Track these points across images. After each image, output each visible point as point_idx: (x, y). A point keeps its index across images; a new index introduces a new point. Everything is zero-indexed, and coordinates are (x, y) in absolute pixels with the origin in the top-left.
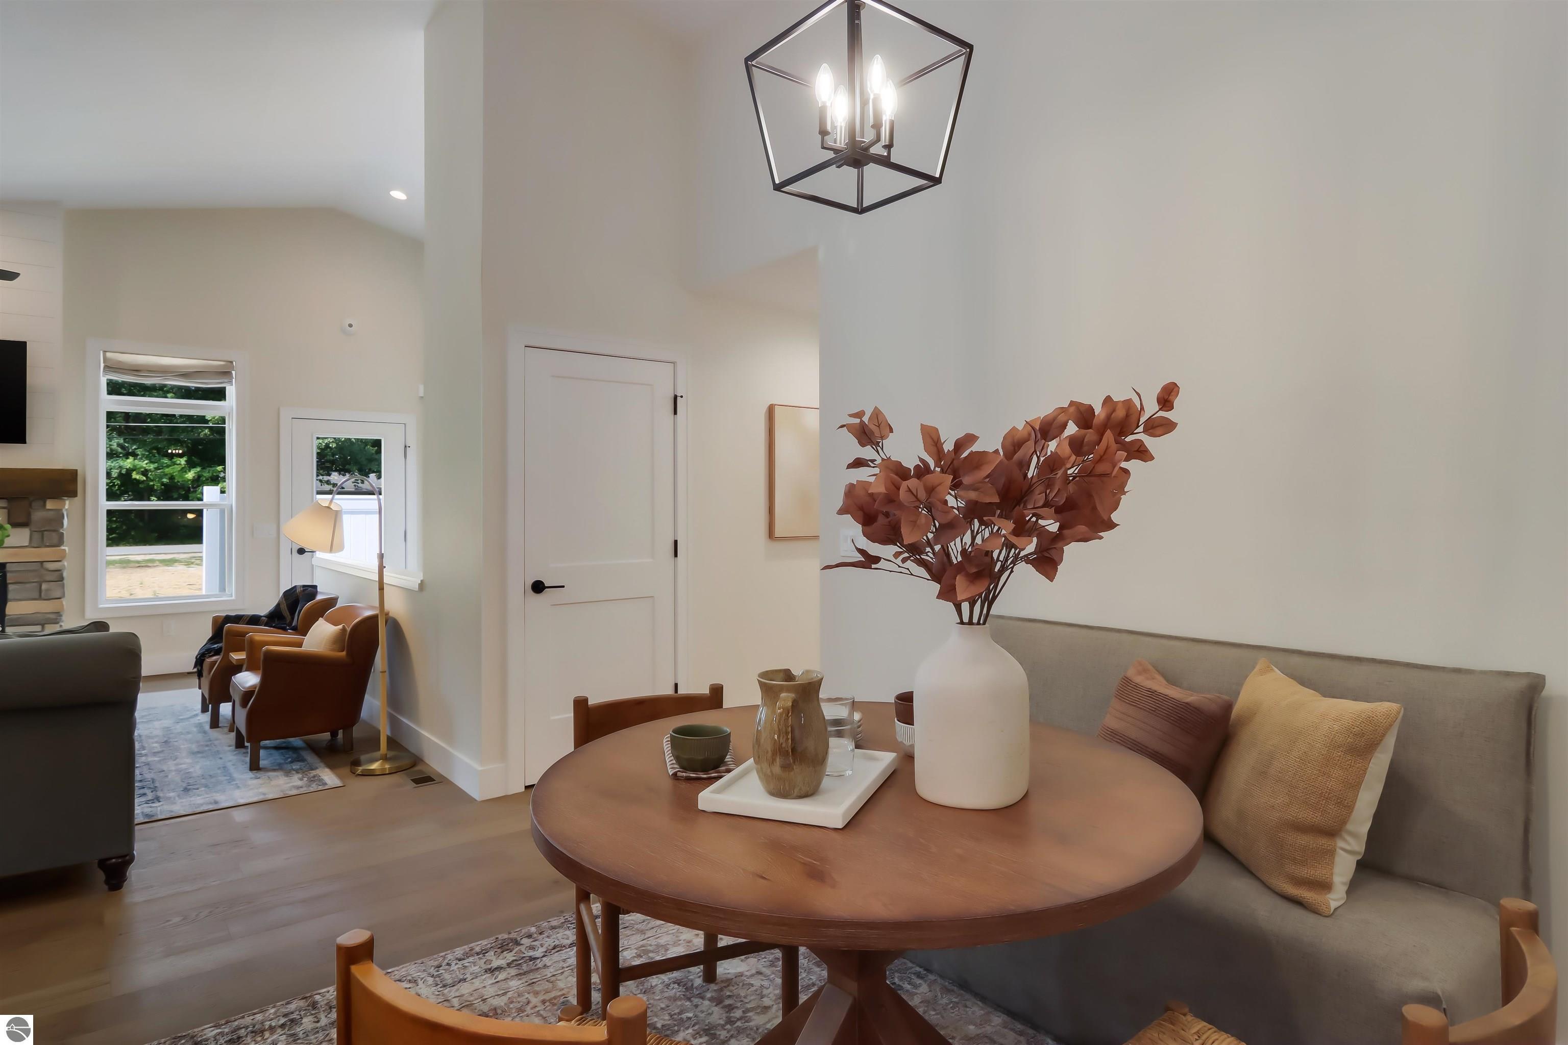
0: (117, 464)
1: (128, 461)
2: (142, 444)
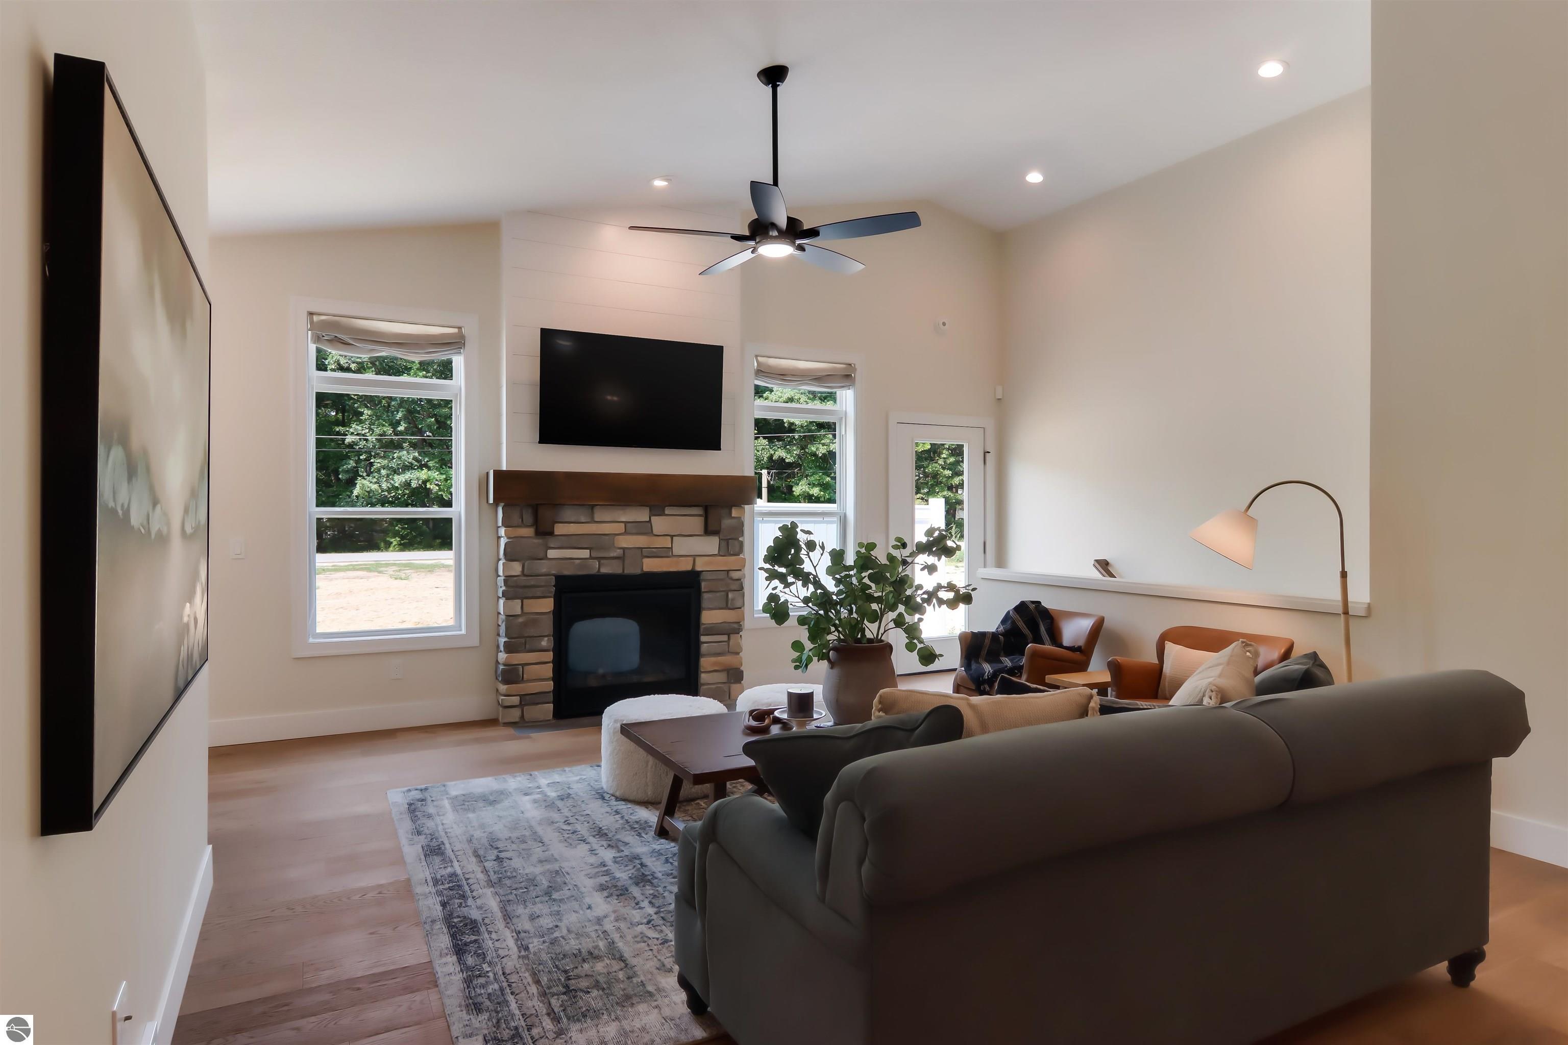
0: (415, 476)
1: (423, 472)
2: (432, 457)
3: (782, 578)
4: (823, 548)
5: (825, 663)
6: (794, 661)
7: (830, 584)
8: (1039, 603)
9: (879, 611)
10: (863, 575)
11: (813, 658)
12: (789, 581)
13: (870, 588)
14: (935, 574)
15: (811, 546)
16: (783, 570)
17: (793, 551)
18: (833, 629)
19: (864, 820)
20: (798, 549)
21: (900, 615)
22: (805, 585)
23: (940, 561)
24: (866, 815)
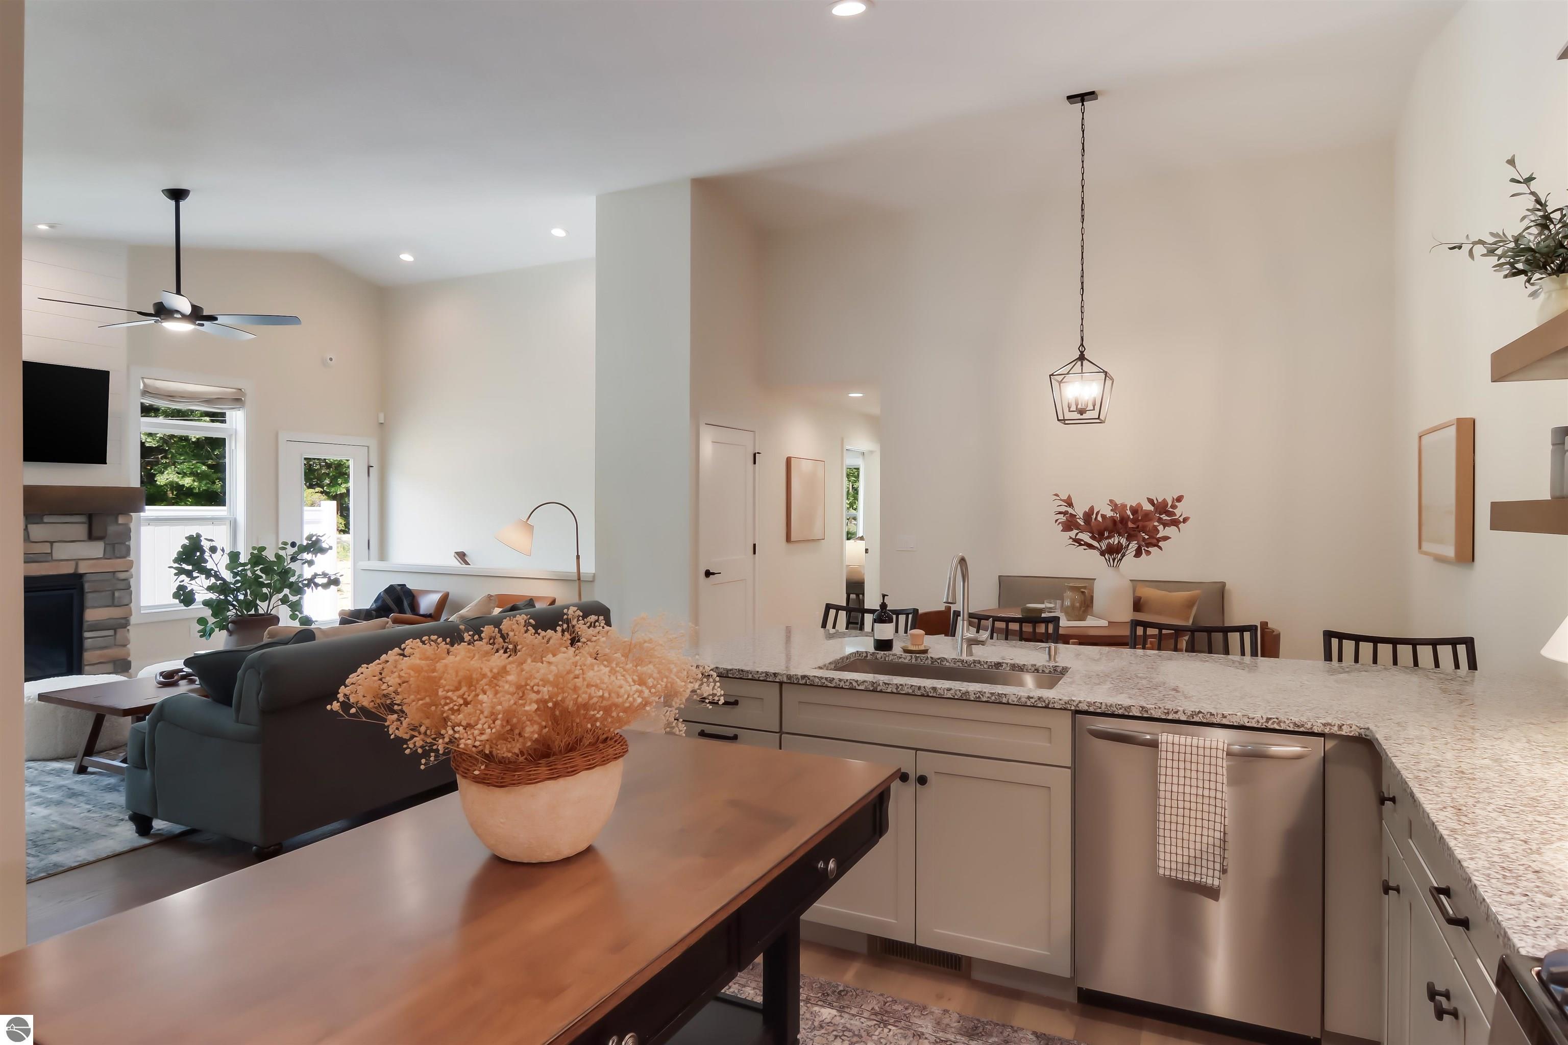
3: (189, 574)
4: (223, 550)
5: (225, 632)
6: (199, 632)
7: (227, 576)
8: (405, 585)
9: (268, 593)
10: (256, 569)
11: (216, 629)
12: (194, 576)
13: (261, 577)
14: (313, 567)
15: (213, 550)
16: (190, 568)
17: (198, 554)
18: (231, 608)
19: (260, 674)
20: (203, 552)
21: (286, 595)
22: (207, 578)
23: (317, 557)
24: (261, 672)
